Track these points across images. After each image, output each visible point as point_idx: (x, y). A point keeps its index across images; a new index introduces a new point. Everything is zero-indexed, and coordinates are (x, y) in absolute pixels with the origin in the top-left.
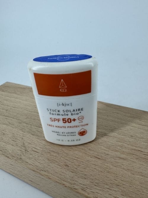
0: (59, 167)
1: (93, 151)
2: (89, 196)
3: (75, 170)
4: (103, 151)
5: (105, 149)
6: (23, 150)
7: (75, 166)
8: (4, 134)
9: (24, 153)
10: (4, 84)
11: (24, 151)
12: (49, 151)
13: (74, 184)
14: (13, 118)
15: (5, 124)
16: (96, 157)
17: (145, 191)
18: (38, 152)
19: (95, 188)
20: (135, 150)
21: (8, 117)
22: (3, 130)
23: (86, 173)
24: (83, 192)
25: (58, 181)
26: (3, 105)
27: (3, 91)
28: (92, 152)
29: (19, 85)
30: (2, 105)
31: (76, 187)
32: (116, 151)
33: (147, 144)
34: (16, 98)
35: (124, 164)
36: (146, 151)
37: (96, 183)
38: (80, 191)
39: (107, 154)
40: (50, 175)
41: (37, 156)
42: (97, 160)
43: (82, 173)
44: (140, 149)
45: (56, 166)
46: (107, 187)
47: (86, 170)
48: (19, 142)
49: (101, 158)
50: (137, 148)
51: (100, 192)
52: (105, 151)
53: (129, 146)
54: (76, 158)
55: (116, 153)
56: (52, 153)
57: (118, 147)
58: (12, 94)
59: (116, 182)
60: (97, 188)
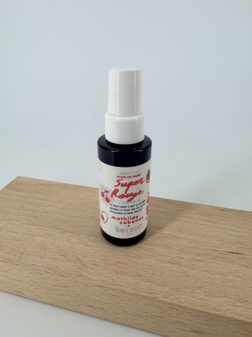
0: (130, 278)
1: (165, 256)
2: (173, 302)
3: (150, 278)
4: (176, 255)
5: (178, 252)
6: (79, 265)
7: (149, 275)
8: (45, 249)
9: (83, 268)
10: (14, 180)
11: (81, 266)
12: (113, 263)
13: (154, 293)
14: (49, 227)
15: (41, 236)
16: (171, 263)
17: (227, 289)
18: (99, 266)
19: (178, 294)
20: (210, 250)
21: (42, 226)
22: (43, 244)
23: (163, 281)
24: (166, 300)
25: (134, 293)
26: (27, 210)
27: (18, 191)
28: (164, 258)
29: (39, 180)
30: (25, 210)
31: (156, 296)
32: (190, 253)
33: (220, 242)
34: (43, 199)
35: (201, 265)
36: (221, 250)
37: (177, 288)
38: (163, 299)
39: (181, 258)
40: (124, 288)
41: (100, 270)
42: (172, 265)
43: (159, 280)
44: (214, 249)
45: (127, 277)
46: (190, 290)
47: (163, 277)
48: (71, 256)
49: (175, 263)
50: (211, 248)
51: (184, 297)
52: (178, 255)
53: (203, 246)
54: (148, 267)
55: (191, 255)
56: (118, 265)
57: (192, 249)
58: (34, 194)
59: (197, 284)
60: (180, 293)
